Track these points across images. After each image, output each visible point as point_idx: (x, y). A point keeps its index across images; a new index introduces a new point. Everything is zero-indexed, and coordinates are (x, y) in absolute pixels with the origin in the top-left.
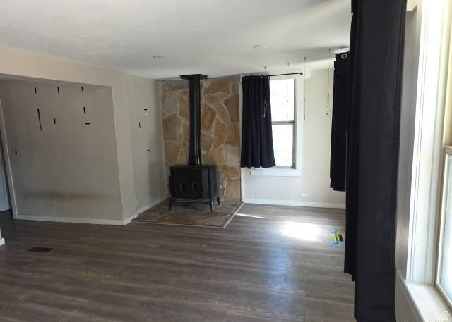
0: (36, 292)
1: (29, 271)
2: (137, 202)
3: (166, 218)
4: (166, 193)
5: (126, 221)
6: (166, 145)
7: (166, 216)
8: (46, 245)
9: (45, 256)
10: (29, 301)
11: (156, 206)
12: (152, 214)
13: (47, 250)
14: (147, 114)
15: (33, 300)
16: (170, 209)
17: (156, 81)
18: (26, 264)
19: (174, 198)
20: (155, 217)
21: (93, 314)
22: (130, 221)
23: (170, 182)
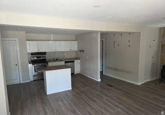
0: (109, 98)
1: (107, 91)
2: (145, 77)
3: (157, 87)
4: (159, 76)
5: (139, 84)
6: (161, 55)
7: (157, 86)
8: (111, 84)
9: (111, 88)
10: (106, 100)
11: (153, 81)
12: (151, 84)
13: (112, 86)
14: (154, 42)
15: (108, 100)
16: (160, 84)
17: (161, 28)
18: (106, 89)
19: (163, 79)
20: (152, 85)
21: (126, 113)
22: (141, 84)
23: (162, 72)
